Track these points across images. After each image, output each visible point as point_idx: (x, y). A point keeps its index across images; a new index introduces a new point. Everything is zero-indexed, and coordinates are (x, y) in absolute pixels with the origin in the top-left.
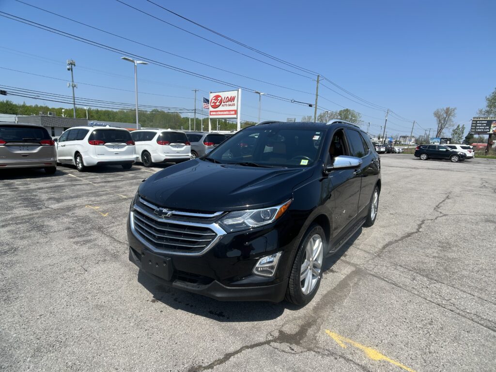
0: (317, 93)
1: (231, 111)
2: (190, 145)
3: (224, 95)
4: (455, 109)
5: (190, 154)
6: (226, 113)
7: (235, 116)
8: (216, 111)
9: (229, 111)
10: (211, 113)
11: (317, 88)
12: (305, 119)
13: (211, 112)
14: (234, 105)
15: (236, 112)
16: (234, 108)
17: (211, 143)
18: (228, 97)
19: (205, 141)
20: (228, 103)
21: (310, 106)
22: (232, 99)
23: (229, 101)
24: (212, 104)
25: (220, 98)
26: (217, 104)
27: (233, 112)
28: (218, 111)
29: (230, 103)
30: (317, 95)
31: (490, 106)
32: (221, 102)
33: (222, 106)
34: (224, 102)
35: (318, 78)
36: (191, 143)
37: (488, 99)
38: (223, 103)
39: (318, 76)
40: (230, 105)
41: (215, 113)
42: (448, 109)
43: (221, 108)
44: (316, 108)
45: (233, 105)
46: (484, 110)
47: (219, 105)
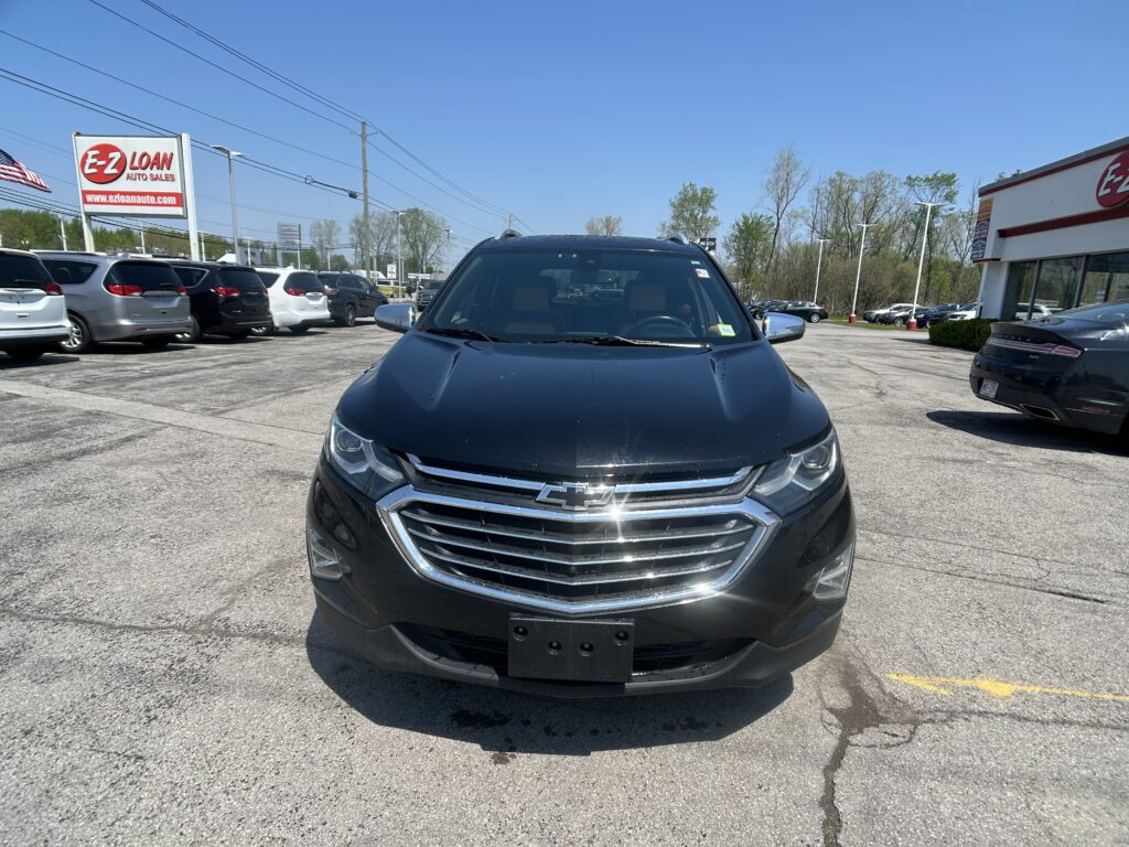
0: (365, 164)
1: (162, 194)
2: (61, 294)
3: (131, 146)
4: (620, 219)
5: (67, 324)
6: (140, 199)
7: (179, 211)
8: (107, 193)
9: (156, 195)
10: (90, 198)
11: (364, 152)
12: (320, 227)
13: (85, 193)
14: (170, 178)
15: (180, 199)
16: (175, 187)
17: (132, 287)
18: (145, 154)
19: (108, 283)
20: (148, 172)
21: (353, 195)
22: (163, 161)
23: (150, 165)
24: (88, 171)
25: (116, 156)
26: (109, 170)
27: (173, 200)
28: (114, 193)
29: (155, 171)
30: (365, 171)
31: (676, 217)
32: (121, 165)
33: (128, 177)
34: (133, 168)
35: (363, 129)
36: (66, 288)
37: (673, 205)
38: (128, 171)
39: (364, 123)
40: (155, 178)
41: (103, 199)
42: (608, 220)
43: (122, 184)
44: (366, 200)
45: (167, 179)
46: (668, 225)
47: (116, 177)
